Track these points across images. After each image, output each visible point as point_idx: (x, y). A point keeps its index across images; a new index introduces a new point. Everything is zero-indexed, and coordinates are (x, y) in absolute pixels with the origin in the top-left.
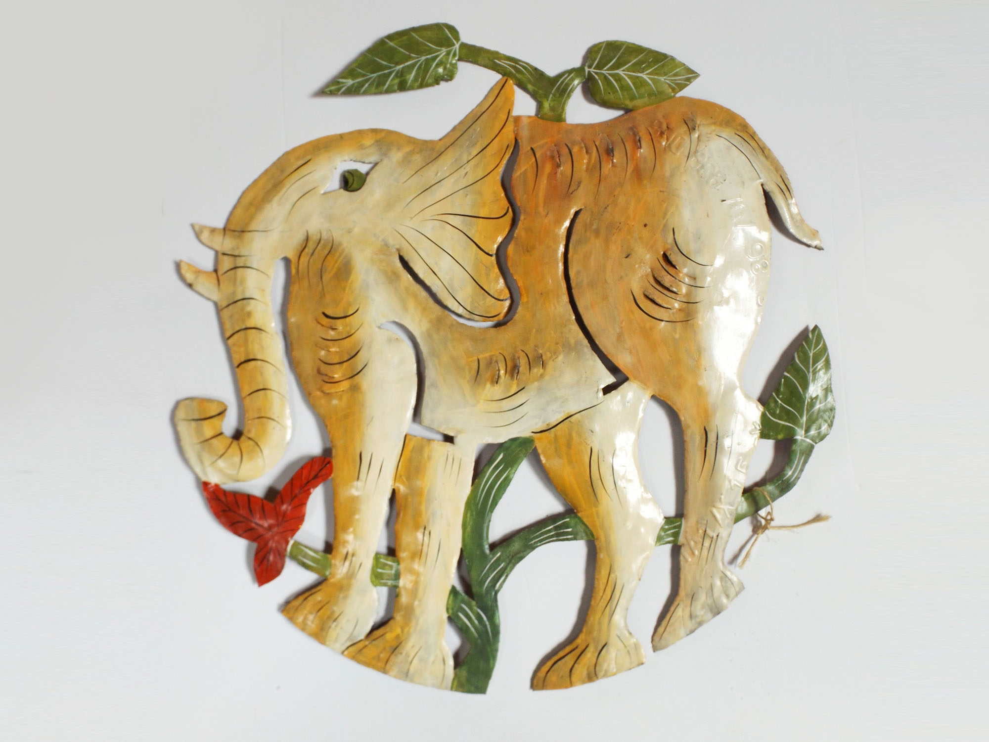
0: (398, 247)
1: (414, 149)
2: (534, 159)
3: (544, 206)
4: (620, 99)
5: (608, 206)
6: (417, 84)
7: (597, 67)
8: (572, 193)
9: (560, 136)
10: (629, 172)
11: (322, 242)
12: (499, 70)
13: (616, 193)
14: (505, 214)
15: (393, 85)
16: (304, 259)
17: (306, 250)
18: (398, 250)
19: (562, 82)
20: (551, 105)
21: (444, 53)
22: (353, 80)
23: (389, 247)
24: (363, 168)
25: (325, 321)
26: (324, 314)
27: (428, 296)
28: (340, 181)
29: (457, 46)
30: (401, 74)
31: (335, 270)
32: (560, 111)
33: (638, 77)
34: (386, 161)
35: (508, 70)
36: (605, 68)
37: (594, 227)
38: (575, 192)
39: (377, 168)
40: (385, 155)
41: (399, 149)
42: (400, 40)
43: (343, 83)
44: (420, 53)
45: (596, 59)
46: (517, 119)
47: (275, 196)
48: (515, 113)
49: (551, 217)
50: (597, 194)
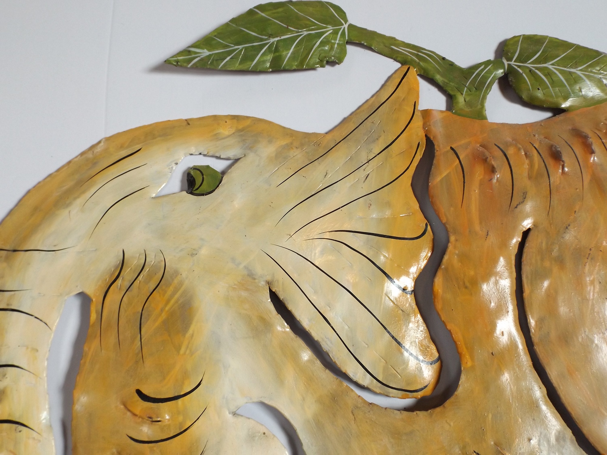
0: (269, 278)
1: (292, 143)
2: (458, 161)
3: (481, 223)
4: (552, 96)
5: (569, 225)
6: (295, 65)
7: (518, 60)
8: (516, 207)
9: (485, 135)
10: (586, 183)
11: (146, 269)
12: (397, 57)
13: (577, 208)
14: (424, 234)
15: (264, 62)
16: (114, 297)
17: (119, 281)
18: (268, 283)
19: (478, 75)
20: (467, 100)
21: (331, 31)
22: (209, 50)
23: (255, 279)
24: (218, 166)
25: (142, 406)
26: (139, 392)
27: (315, 357)
28: (182, 181)
29: (346, 26)
30: (276, 49)
31: (164, 316)
32: (479, 107)
33: (570, 73)
34: (251, 156)
35: (409, 58)
36: (530, 62)
37: (555, 253)
38: (521, 205)
39: (236, 165)
40: (250, 148)
41: (270, 142)
42: (274, 11)
43: (196, 53)
44: (300, 27)
45: (516, 52)
46: (426, 113)
47: (78, 197)
48: (422, 106)
49: (493, 239)
50: (550, 209)
